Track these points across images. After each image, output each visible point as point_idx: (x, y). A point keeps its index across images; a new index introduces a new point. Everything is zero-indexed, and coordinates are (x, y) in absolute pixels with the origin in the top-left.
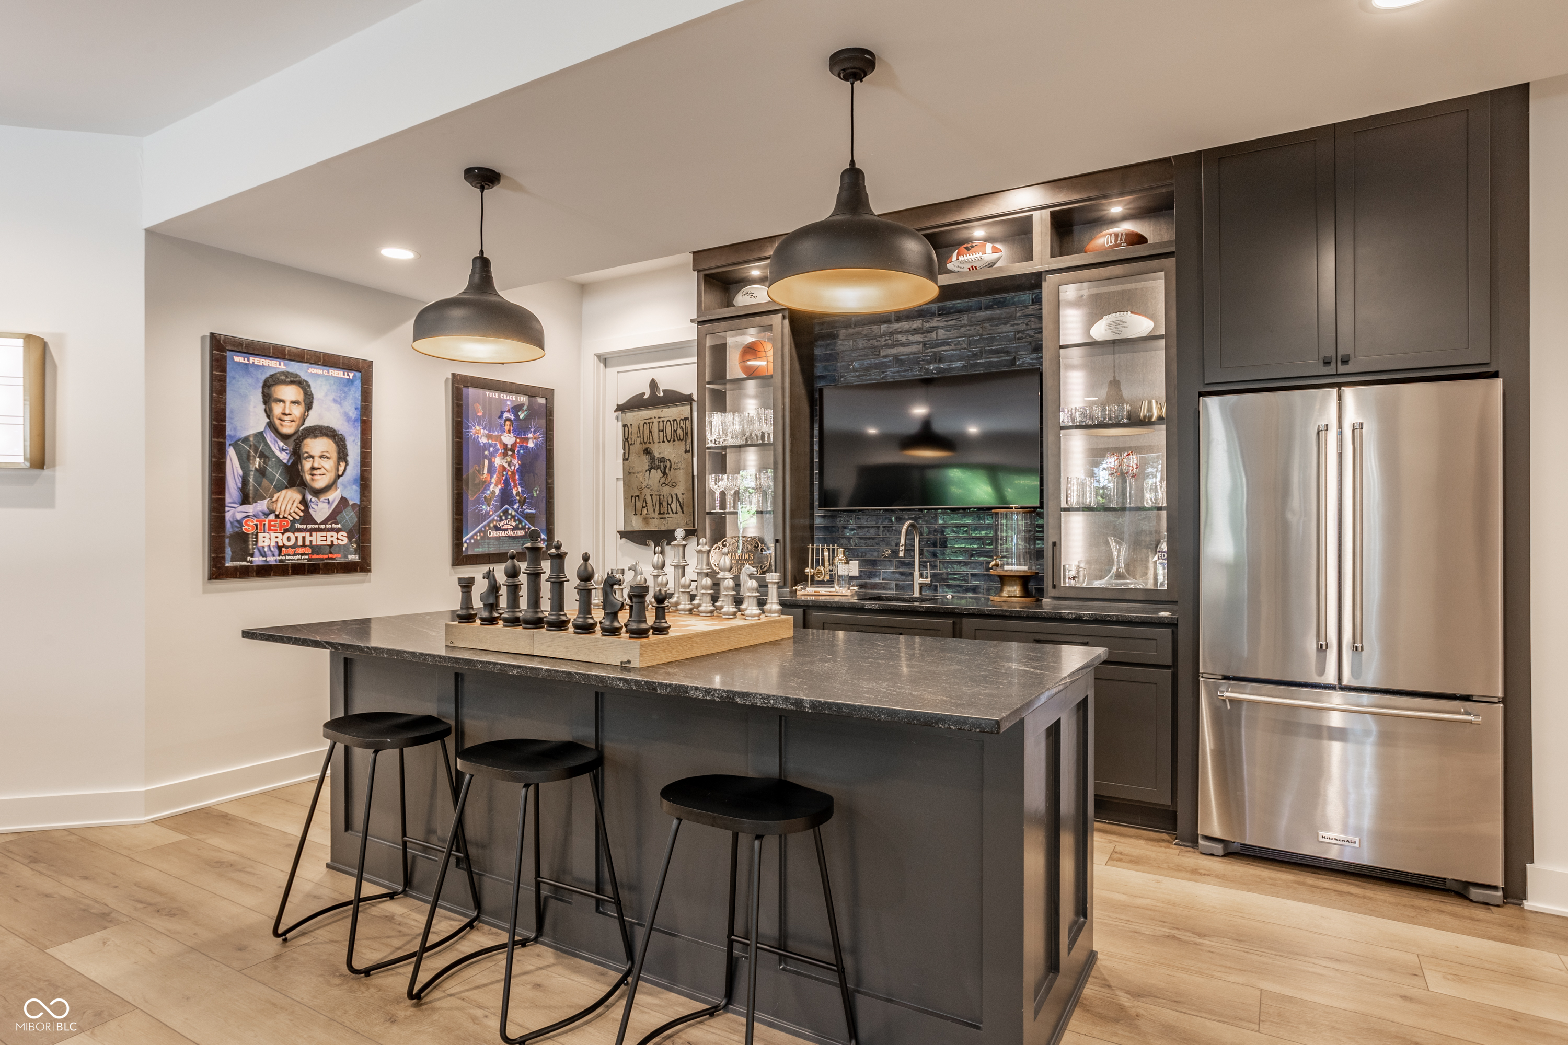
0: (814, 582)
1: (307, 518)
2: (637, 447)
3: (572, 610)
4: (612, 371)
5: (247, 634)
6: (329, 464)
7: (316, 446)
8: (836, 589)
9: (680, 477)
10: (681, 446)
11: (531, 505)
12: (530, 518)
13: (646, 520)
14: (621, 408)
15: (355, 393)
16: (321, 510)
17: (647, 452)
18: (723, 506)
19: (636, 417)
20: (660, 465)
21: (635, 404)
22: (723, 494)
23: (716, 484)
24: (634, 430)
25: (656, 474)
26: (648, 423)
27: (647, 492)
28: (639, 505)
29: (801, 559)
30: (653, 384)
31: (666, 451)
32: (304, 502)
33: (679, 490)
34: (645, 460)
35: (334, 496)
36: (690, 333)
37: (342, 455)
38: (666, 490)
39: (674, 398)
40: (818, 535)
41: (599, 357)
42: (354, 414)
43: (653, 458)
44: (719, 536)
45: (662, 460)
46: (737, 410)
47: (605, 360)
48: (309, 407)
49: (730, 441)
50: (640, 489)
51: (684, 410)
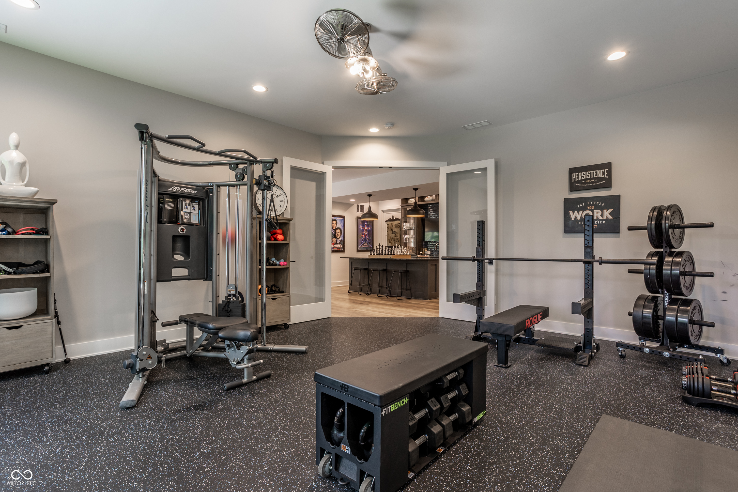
0: (422, 255)
1: (337, 243)
2: (390, 229)
3: (384, 253)
4: (385, 213)
5: (341, 258)
6: (339, 234)
7: (338, 231)
8: (425, 256)
9: (398, 235)
10: (398, 229)
11: (370, 241)
12: (369, 243)
13: (392, 244)
14: (386, 221)
15: (343, 221)
16: (338, 242)
17: (392, 230)
18: (406, 240)
19: (390, 223)
20: (394, 232)
21: (389, 220)
22: (406, 239)
23: (405, 237)
24: (389, 226)
25: (394, 234)
26: (392, 224)
27: (392, 238)
28: (390, 241)
29: (419, 250)
30: (393, 216)
31: (396, 230)
32: (336, 240)
33: (398, 238)
34: (391, 231)
35: (340, 239)
36: (400, 207)
37: (341, 233)
38: (395, 238)
39: (397, 219)
40: (423, 246)
41: (382, 211)
42: (343, 225)
43: (393, 231)
44: (405, 246)
45: (395, 232)
46: (409, 222)
47: (383, 211)
48: (337, 224)
49: (407, 229)
50: (390, 237)
51: (399, 222)
